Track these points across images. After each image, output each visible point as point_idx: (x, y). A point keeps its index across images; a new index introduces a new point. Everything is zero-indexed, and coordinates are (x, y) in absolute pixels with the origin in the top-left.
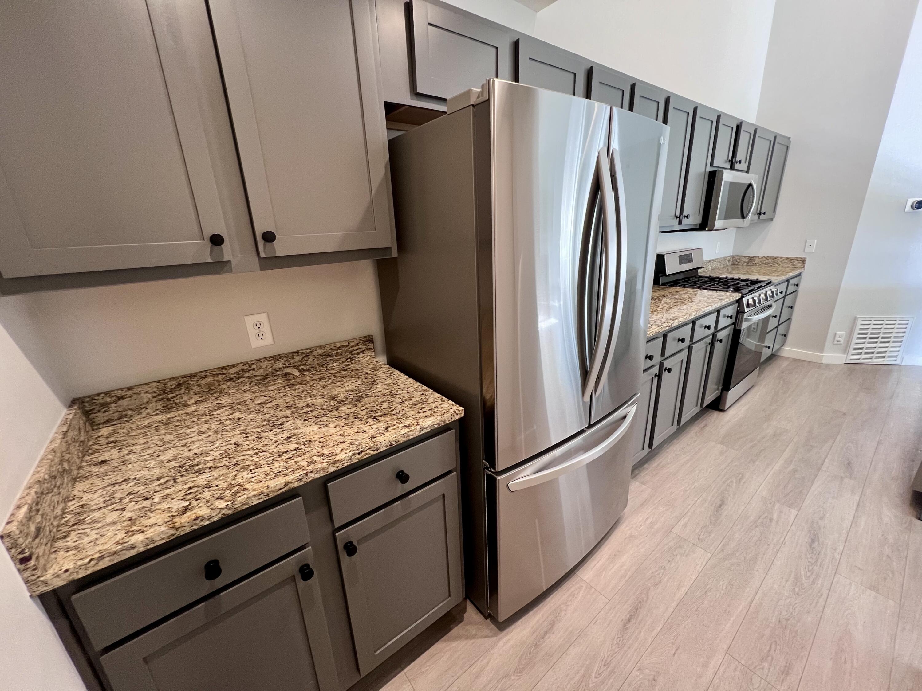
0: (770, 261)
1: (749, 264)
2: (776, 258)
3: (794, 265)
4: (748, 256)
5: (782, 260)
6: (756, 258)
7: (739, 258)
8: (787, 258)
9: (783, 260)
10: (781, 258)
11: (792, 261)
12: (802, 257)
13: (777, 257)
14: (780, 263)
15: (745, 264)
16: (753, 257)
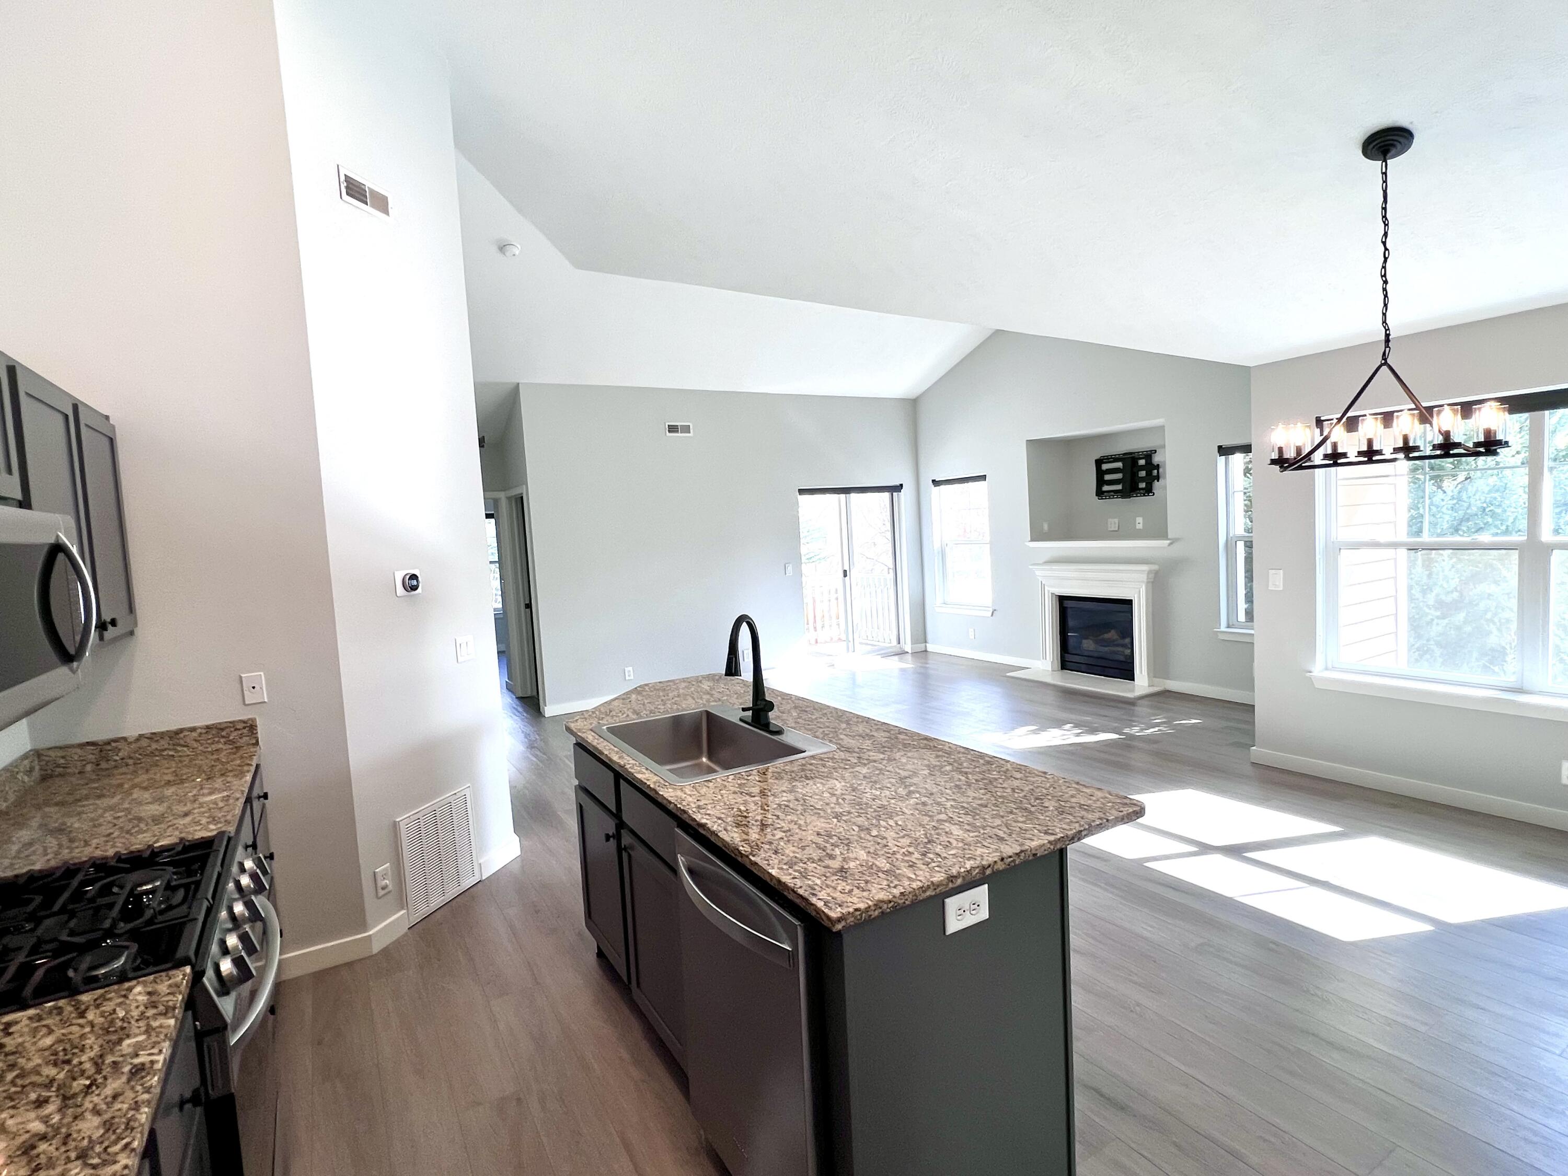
1: (104, 765)
2: (178, 732)
4: (88, 743)
5: (194, 734)
6: (119, 745)
7: (60, 753)
8: (208, 727)
9: (200, 734)
10: (193, 729)
11: (224, 733)
12: (244, 718)
14: (195, 745)
16: (107, 743)
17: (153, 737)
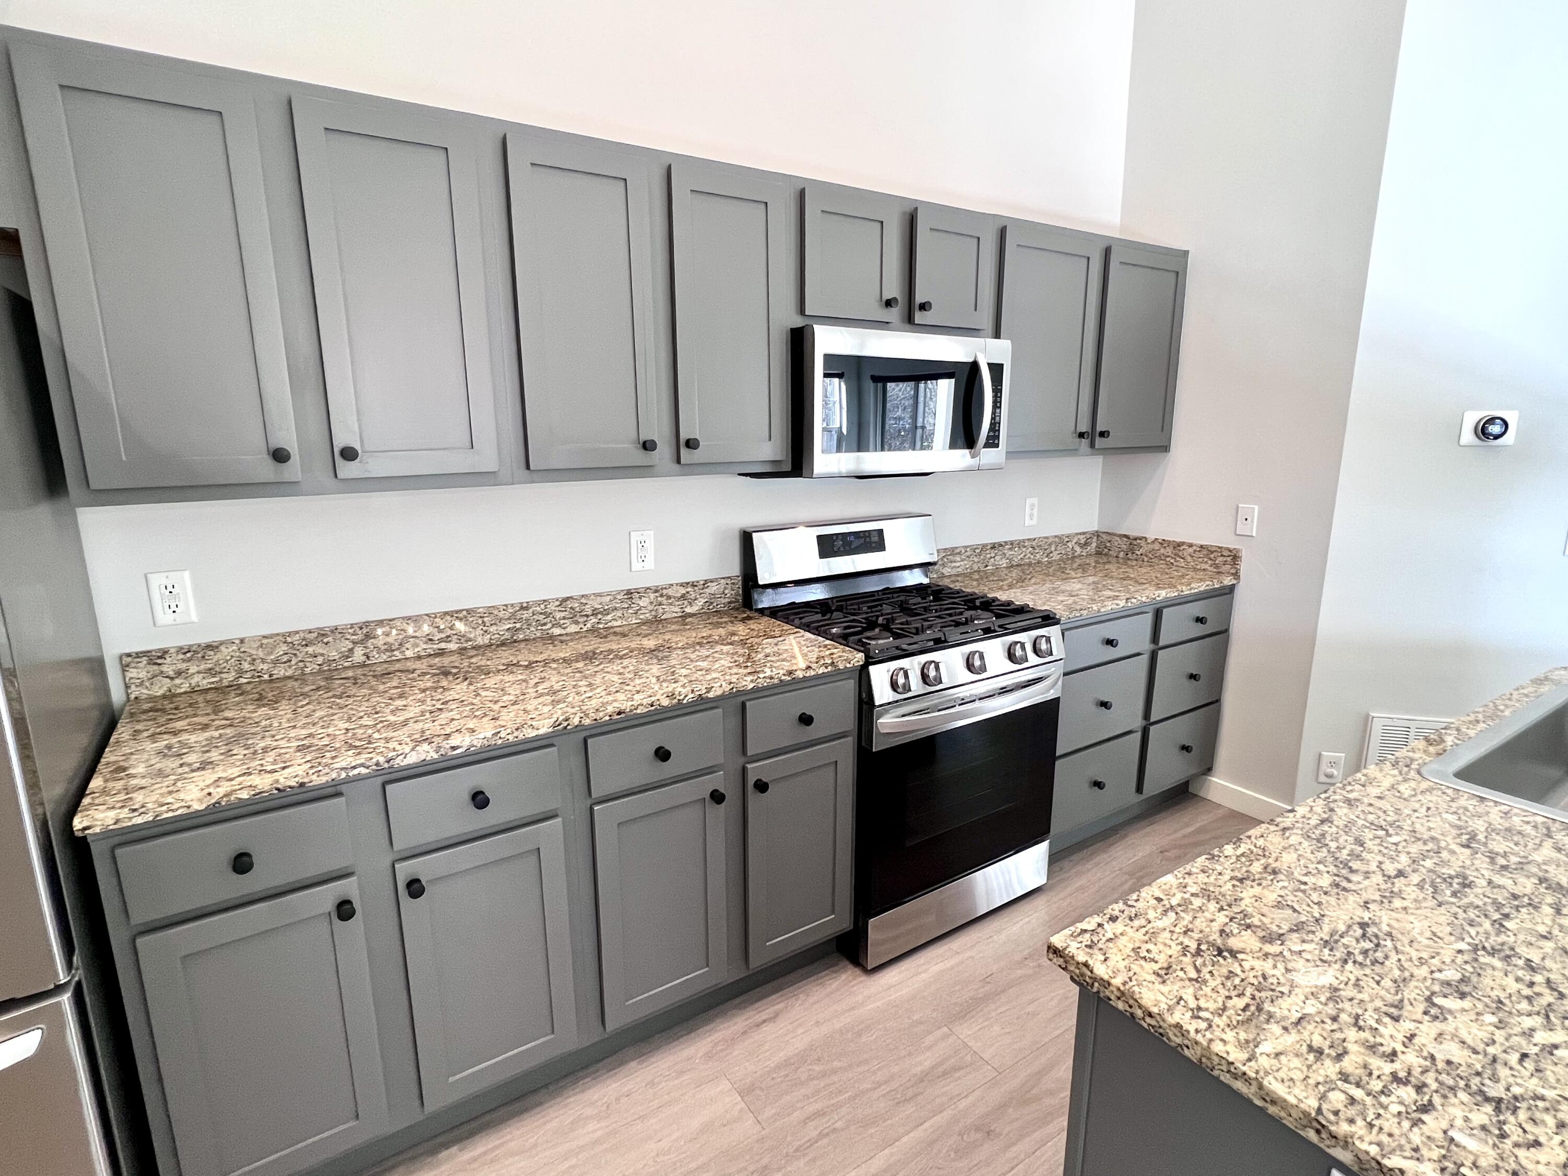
0: (1169, 551)
1: (1130, 556)
2: (1180, 544)
3: (1217, 567)
4: (1125, 536)
5: (1191, 550)
6: (1142, 543)
7: (1109, 538)
8: (1201, 547)
9: (1195, 551)
10: (1191, 545)
11: (1212, 556)
12: (1232, 547)
13: (1183, 543)
14: (1189, 559)
15: (1122, 555)
16: (1136, 539)
17: (1164, 543)
